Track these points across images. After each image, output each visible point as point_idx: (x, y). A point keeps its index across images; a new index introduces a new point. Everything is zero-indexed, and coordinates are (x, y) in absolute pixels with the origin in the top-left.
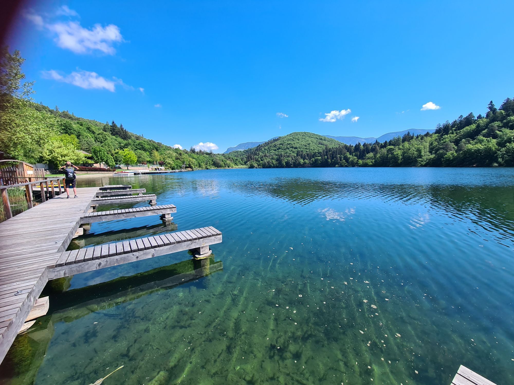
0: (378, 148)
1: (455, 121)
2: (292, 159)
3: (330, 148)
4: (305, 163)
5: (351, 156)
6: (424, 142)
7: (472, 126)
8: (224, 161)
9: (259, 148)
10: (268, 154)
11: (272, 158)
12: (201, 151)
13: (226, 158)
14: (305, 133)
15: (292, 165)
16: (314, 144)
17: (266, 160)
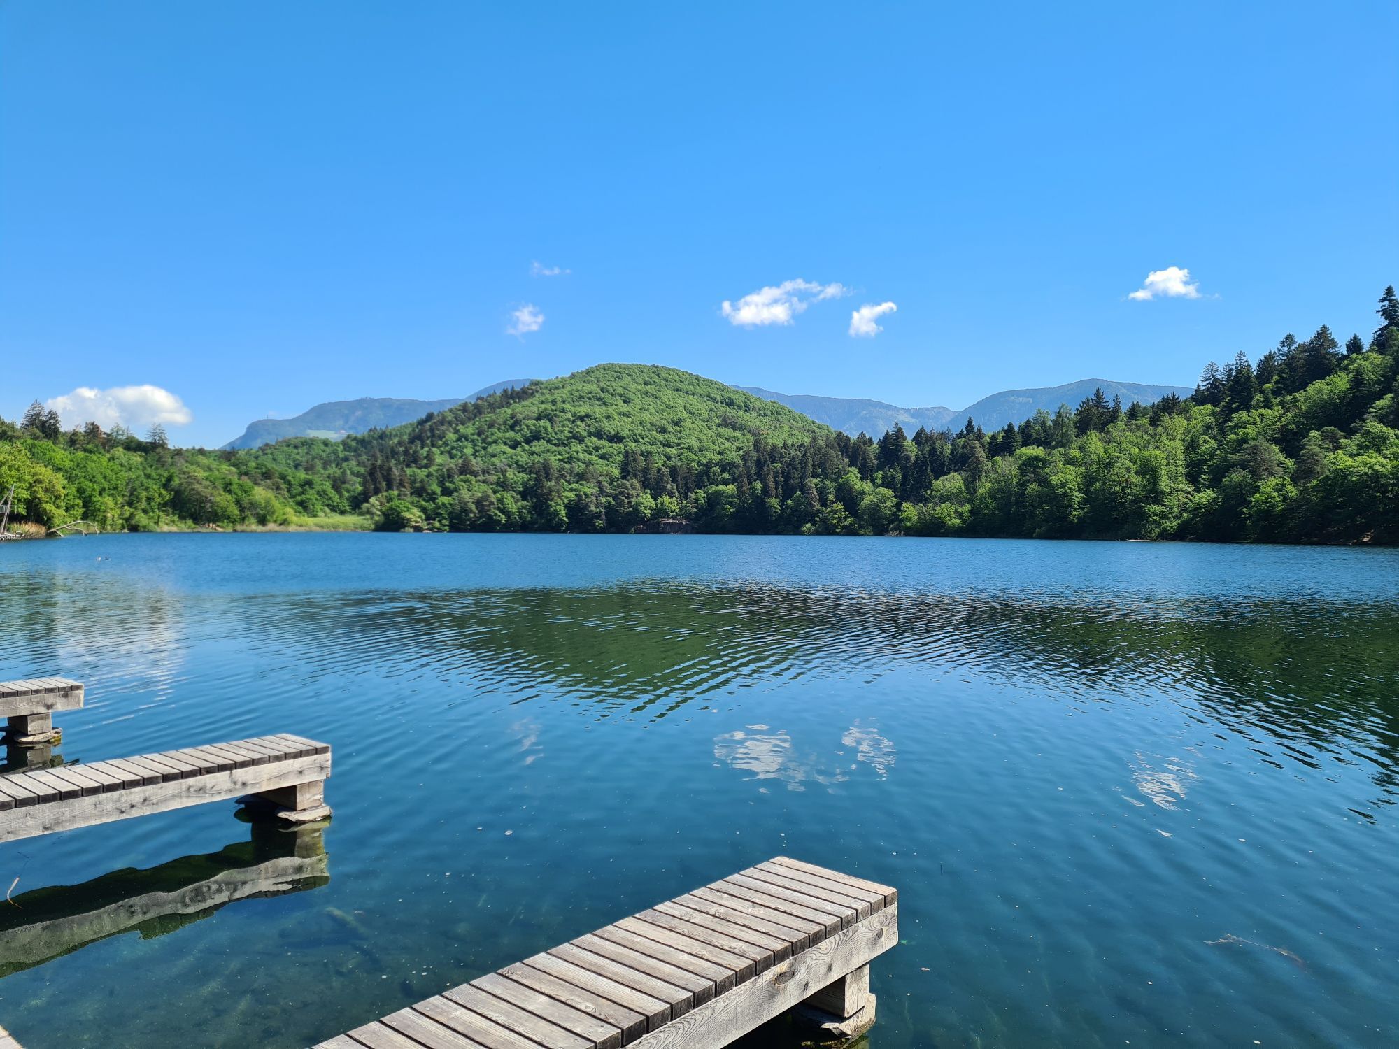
0: (981, 454)
1: (1269, 358)
2: (601, 490)
3: (774, 446)
4: (660, 512)
5: (867, 486)
6: (1164, 437)
7: (1334, 378)
8: (234, 488)
9: (432, 430)
10: (477, 464)
11: (499, 484)
12: (93, 431)
13: (246, 474)
14: (656, 370)
15: (599, 518)
16: (699, 422)
17: (469, 493)
